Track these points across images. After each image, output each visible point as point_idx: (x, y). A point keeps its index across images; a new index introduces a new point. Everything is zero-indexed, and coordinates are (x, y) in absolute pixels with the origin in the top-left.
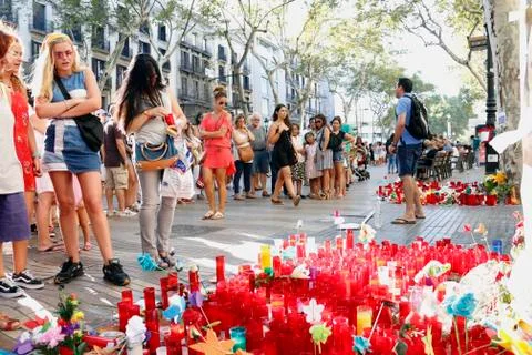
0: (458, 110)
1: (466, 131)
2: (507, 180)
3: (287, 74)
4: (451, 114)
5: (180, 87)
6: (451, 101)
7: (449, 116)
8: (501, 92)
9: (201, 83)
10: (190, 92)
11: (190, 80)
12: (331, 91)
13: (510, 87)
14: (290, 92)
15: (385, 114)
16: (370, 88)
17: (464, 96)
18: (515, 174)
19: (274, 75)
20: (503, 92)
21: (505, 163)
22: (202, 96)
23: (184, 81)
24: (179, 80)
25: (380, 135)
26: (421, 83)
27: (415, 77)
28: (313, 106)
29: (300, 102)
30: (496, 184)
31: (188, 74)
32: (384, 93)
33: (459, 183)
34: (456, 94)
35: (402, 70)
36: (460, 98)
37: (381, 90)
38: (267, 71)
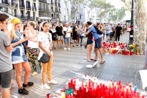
0: (121, 13)
1: (122, 19)
2: (136, 47)
3: (71, 2)
4: (119, 14)
5: (39, 6)
6: (119, 10)
7: (118, 15)
8: (136, 20)
9: (45, 5)
10: (42, 7)
11: (42, 4)
12: (84, 7)
13: (139, 19)
14: (72, 7)
15: (100, 14)
16: (96, 6)
17: (123, 9)
18: (138, 45)
19: (67, 3)
20: (137, 20)
21: (136, 41)
22: (46, 9)
23: (40, 4)
24: (39, 4)
25: (98, 20)
26: (110, 5)
27: (109, 3)
28: (79, 11)
29: (75, 11)
30: (133, 48)
31: (41, 2)
32: (100, 8)
33: (121, 43)
34: (120, 8)
35: (105, 1)
36: (122, 9)
37: (99, 7)
38: (65, 2)
